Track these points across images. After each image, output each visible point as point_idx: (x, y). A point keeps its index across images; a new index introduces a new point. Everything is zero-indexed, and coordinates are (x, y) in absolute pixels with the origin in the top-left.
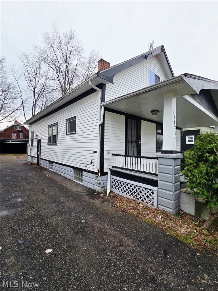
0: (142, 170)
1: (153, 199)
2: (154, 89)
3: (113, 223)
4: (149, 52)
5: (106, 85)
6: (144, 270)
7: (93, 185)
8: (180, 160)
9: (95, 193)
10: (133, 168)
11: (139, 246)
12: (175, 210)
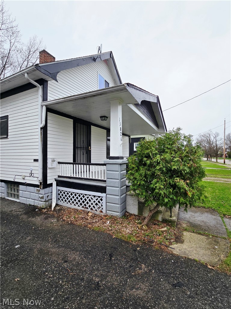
0: (91, 178)
1: (102, 206)
2: (101, 94)
3: (57, 240)
4: (97, 55)
5: (49, 82)
6: (88, 280)
7: (33, 200)
8: (125, 165)
9: (37, 210)
10: (81, 176)
11: (85, 257)
12: (121, 213)
